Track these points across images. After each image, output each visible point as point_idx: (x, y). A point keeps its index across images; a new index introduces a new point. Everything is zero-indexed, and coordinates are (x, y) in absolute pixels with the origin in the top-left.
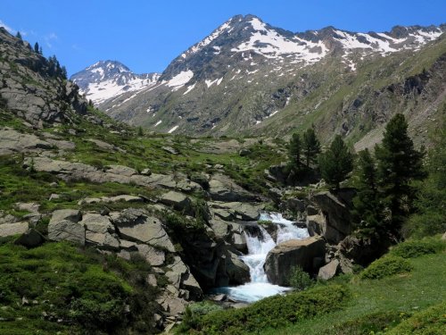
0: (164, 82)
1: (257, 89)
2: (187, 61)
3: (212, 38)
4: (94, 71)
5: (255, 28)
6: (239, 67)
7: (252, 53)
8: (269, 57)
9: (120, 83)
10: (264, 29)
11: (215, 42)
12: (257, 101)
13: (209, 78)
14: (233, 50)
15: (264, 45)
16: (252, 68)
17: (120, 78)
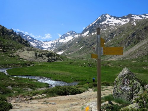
0: (82, 35)
1: (105, 34)
2: (88, 28)
3: (95, 22)
4: (67, 34)
5: (107, 17)
6: (101, 28)
7: (106, 24)
8: (111, 25)
9: (73, 36)
10: (110, 17)
11: (96, 22)
12: (104, 37)
13: (93, 32)
14: (100, 24)
15: (110, 22)
16: (105, 28)
17: (73, 35)
